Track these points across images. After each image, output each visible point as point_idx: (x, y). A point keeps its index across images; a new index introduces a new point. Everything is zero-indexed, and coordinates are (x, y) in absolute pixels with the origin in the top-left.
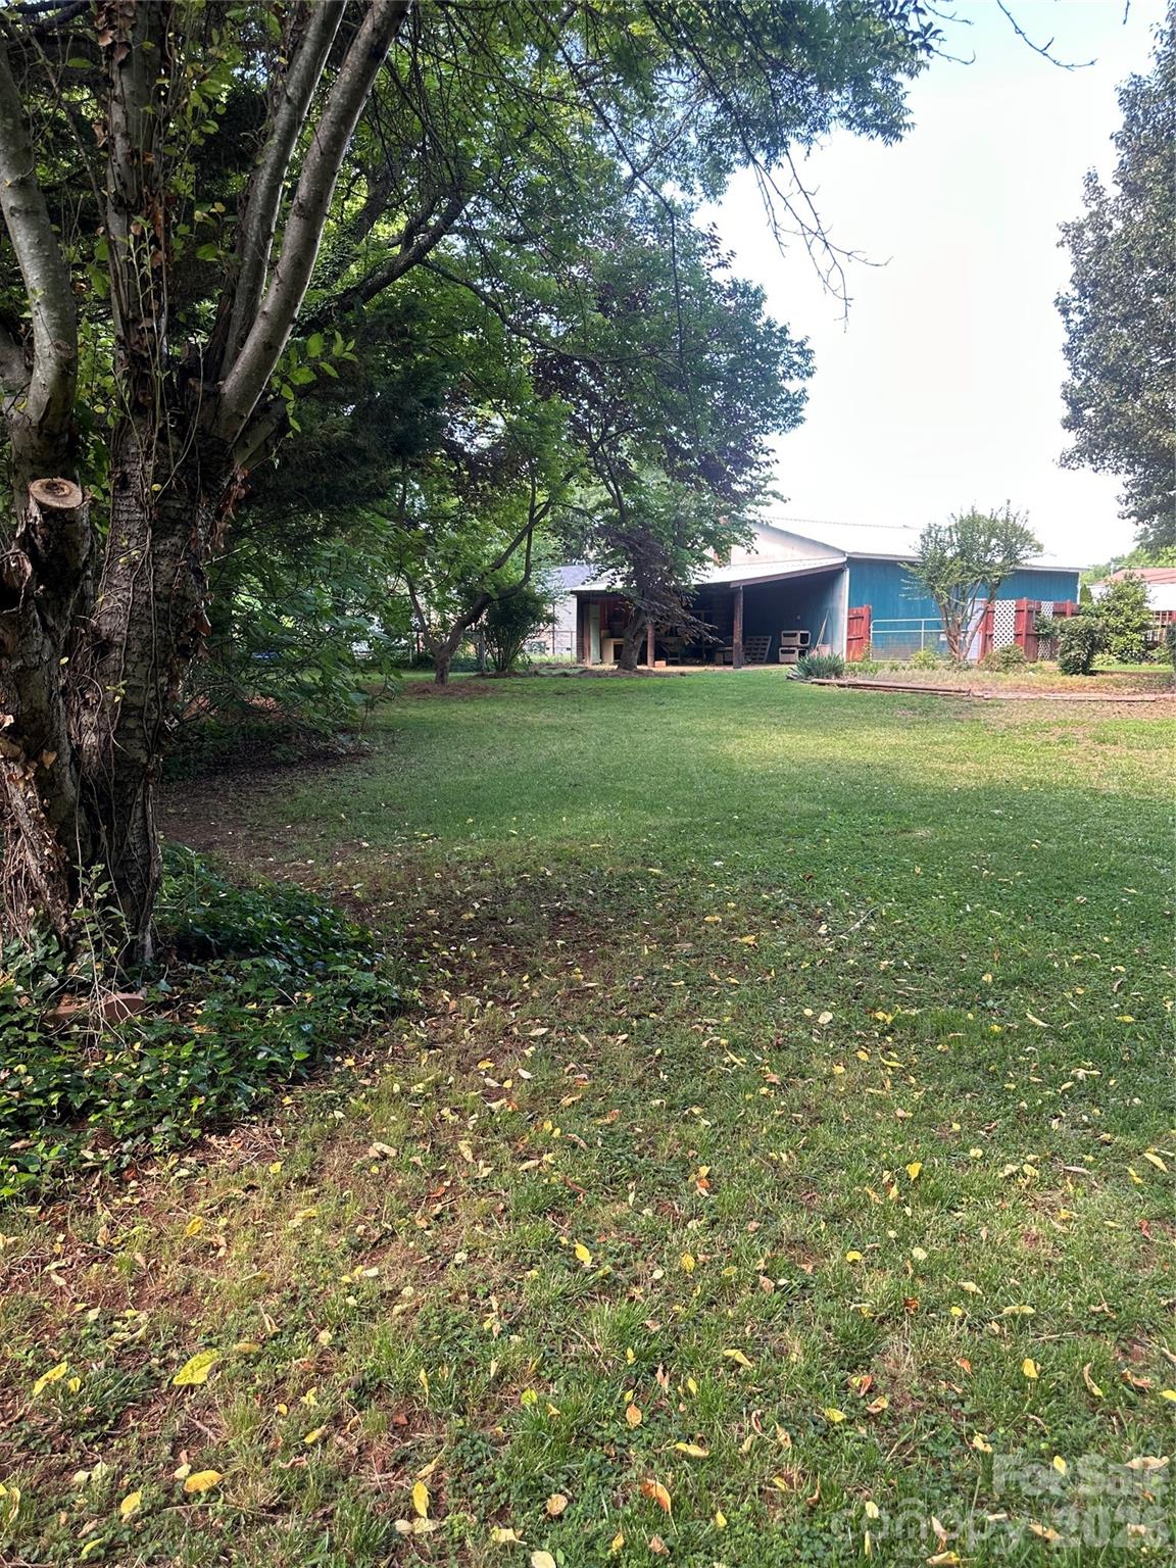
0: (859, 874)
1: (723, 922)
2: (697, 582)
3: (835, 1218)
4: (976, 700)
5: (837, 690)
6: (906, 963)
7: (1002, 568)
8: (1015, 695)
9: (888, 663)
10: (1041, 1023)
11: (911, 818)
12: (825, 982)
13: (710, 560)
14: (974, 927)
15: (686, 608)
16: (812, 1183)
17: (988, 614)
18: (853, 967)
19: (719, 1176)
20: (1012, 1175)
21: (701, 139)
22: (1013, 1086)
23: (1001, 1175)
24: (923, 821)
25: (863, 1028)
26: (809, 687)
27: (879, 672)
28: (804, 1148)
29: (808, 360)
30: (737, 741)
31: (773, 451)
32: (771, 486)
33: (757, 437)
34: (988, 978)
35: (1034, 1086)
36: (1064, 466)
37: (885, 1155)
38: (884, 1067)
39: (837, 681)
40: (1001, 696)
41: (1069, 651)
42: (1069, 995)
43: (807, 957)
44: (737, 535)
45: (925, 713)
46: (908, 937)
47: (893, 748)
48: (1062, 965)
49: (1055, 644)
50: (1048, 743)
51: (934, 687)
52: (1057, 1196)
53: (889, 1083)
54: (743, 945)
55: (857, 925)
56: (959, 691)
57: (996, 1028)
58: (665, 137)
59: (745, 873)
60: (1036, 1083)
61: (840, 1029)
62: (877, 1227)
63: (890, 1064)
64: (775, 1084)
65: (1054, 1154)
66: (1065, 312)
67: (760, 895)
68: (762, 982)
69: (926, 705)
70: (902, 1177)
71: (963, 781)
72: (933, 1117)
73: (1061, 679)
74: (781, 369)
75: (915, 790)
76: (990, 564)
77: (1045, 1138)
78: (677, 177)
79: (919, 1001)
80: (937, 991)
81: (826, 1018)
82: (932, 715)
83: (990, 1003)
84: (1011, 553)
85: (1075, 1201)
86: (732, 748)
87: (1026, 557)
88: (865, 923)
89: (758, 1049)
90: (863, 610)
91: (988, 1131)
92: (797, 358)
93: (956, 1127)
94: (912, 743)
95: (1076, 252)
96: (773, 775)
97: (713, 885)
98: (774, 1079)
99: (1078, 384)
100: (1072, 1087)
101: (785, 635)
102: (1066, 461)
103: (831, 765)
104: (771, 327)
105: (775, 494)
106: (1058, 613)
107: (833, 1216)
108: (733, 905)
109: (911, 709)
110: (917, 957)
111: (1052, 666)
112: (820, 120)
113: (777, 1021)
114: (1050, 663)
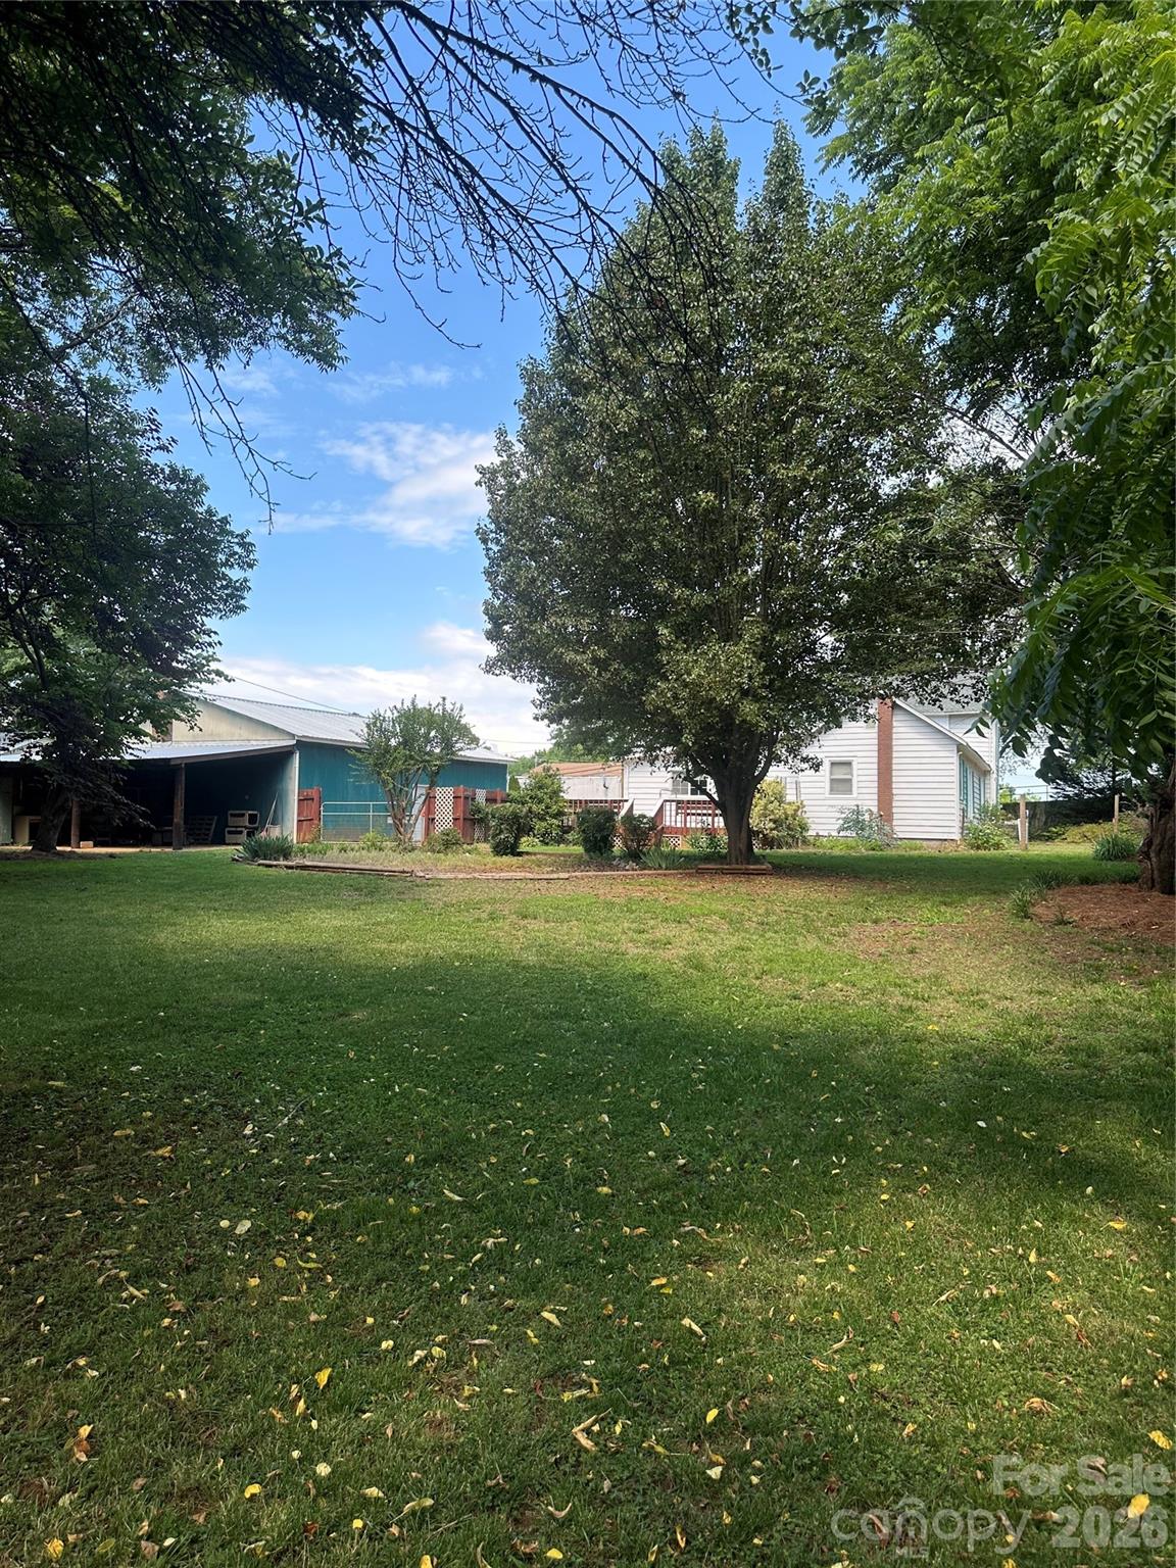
0: (291, 1064)
1: (136, 1135)
2: (132, 758)
3: (236, 1451)
4: (418, 880)
5: (284, 872)
6: (331, 1155)
7: (441, 759)
8: (453, 876)
9: (336, 844)
10: (457, 1198)
11: (350, 1001)
12: (246, 1188)
13: (146, 735)
14: (401, 1107)
15: (116, 787)
16: (214, 1418)
17: (430, 799)
18: (278, 1166)
19: (103, 1434)
20: (420, 1361)
21: (139, 328)
22: (428, 1267)
23: (410, 1364)
24: (360, 1003)
25: (283, 1231)
26: (255, 869)
27: (329, 853)
28: (206, 1378)
29: (249, 552)
30: (170, 929)
31: (215, 633)
32: (214, 666)
33: (199, 618)
34: (411, 1158)
35: (447, 1264)
36: (488, 672)
37: (294, 1368)
38: (301, 1270)
39: (285, 863)
40: (441, 876)
41: (499, 834)
42: (484, 1165)
43: (228, 1162)
44: (178, 711)
45: (371, 893)
46: (336, 1126)
47: (337, 929)
48: (479, 1136)
49: (488, 828)
50: (479, 920)
51: (379, 868)
52: (462, 1374)
53: (305, 1287)
54: (156, 1159)
55: (286, 1121)
56: (404, 872)
57: (414, 1209)
58: (100, 317)
59: (166, 1076)
60: (449, 1260)
61: (257, 1238)
62: (281, 1450)
63: (309, 1265)
64: (179, 1312)
65: (462, 1331)
66: (484, 541)
67: (181, 1099)
68: (175, 1198)
69: (370, 885)
70: (310, 1387)
71: (402, 960)
72: (349, 1315)
73: (492, 859)
74: (221, 557)
75: (355, 971)
76: (430, 753)
77: (455, 1316)
78: (113, 357)
79: (342, 1193)
80: (360, 1180)
81: (245, 1226)
82: (377, 896)
83: (411, 1184)
84: (448, 745)
85: (478, 1374)
86: (164, 937)
87: (461, 749)
88: (294, 1117)
89: (163, 1276)
90: (313, 792)
91: (401, 1320)
92: (237, 549)
93: (370, 1320)
94: (356, 924)
95: (492, 493)
96: (208, 965)
97: (127, 1094)
98: (179, 1306)
99: (497, 603)
100: (481, 1258)
101: (232, 815)
102: (490, 667)
103: (271, 950)
104: (211, 516)
105: (219, 673)
106: (490, 800)
107: (234, 1449)
108: (149, 1114)
109: (356, 890)
110: (344, 1147)
111: (485, 847)
112: (260, 335)
113: (188, 1240)
114: (484, 845)
